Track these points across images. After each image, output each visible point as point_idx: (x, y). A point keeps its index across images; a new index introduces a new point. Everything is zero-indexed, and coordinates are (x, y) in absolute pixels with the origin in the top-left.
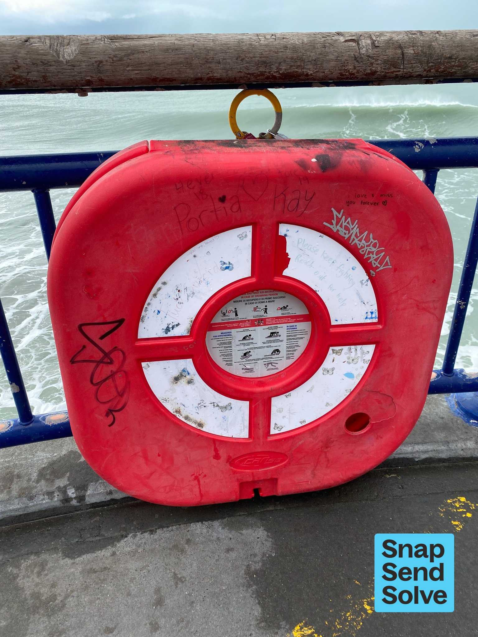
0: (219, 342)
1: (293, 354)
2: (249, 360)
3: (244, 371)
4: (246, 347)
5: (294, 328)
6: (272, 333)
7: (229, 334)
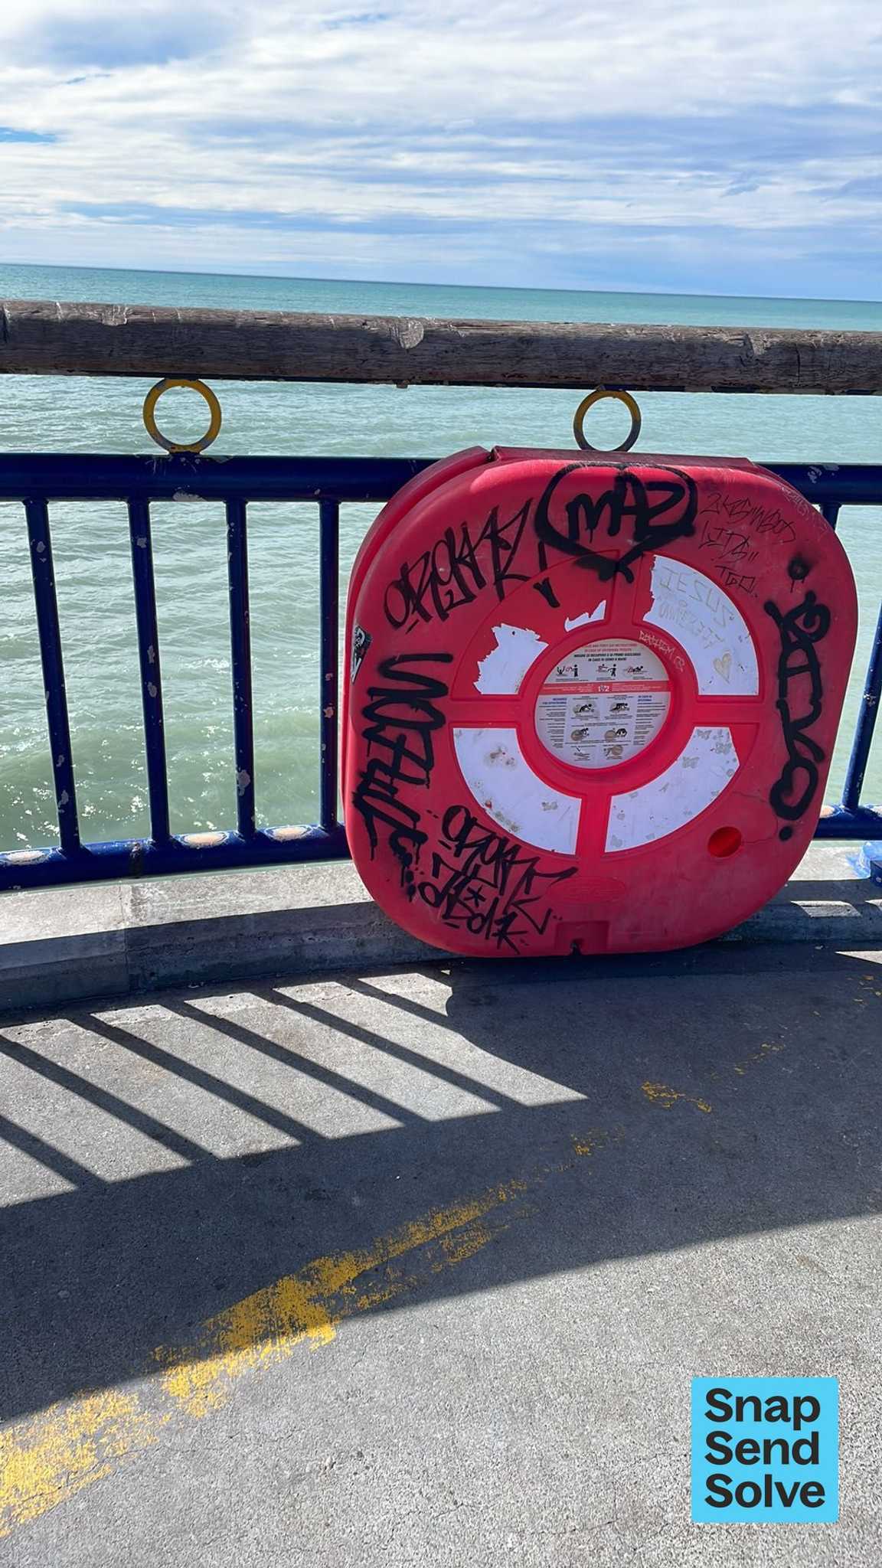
0: (549, 712)
1: (643, 737)
2: (584, 742)
3: (577, 757)
4: (584, 722)
5: (648, 699)
6: (619, 705)
7: (563, 701)
